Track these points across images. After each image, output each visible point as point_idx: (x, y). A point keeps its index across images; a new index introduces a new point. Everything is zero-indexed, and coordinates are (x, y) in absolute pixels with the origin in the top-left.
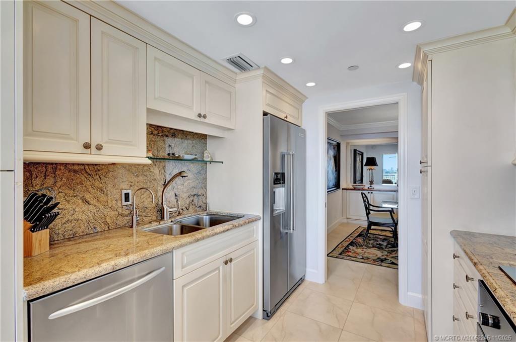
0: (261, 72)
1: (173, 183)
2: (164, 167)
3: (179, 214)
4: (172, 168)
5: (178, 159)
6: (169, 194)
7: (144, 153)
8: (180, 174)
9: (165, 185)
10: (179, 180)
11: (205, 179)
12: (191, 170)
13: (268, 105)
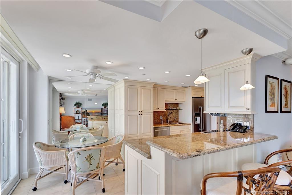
0: (191, 87)
1: (170, 115)
2: (168, 111)
3: (171, 122)
4: (170, 111)
5: (171, 109)
6: (169, 117)
7: (165, 109)
8: (171, 113)
9: (168, 115)
10: (171, 114)
11: (178, 114)
12: (174, 112)
13: (194, 95)
